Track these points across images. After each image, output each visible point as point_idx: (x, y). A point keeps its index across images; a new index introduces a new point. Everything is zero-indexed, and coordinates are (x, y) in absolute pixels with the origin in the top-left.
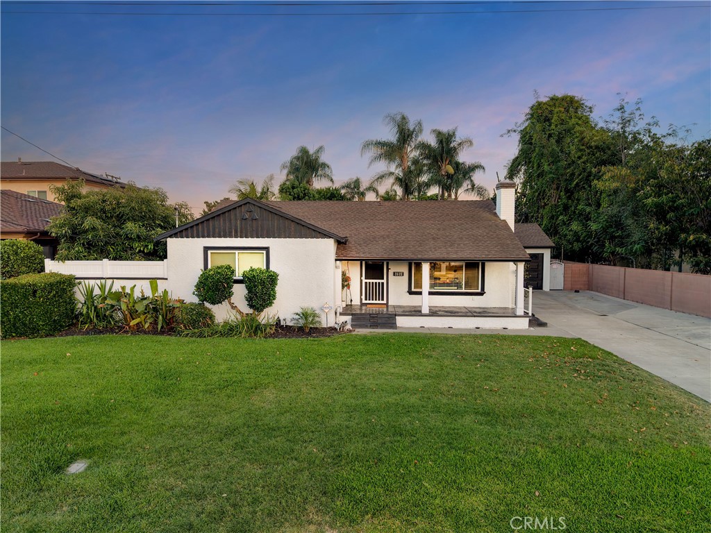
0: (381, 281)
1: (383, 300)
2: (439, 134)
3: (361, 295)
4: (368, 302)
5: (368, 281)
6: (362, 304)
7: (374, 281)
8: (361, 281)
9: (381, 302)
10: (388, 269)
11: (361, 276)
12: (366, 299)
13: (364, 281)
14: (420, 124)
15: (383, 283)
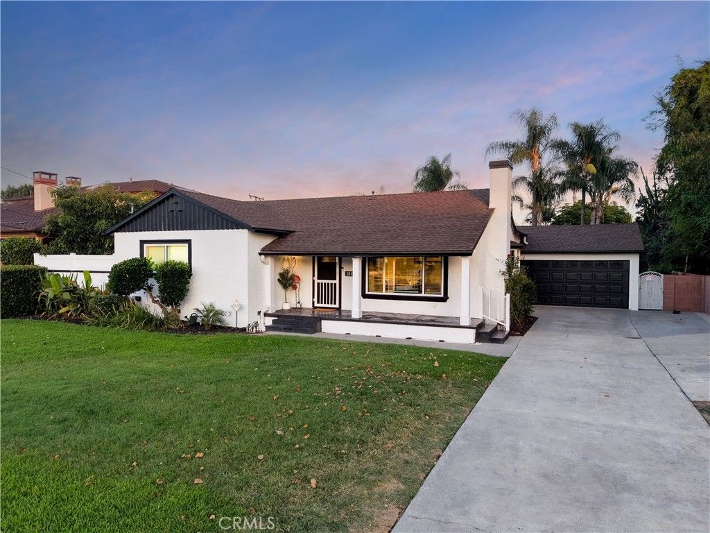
0: (333, 282)
1: (335, 303)
2: (576, 128)
3: (313, 297)
4: (320, 305)
5: (320, 281)
6: (314, 307)
7: (327, 281)
8: (314, 281)
9: (333, 306)
10: (341, 268)
11: (314, 276)
12: (318, 302)
13: (317, 281)
14: (554, 118)
15: (335, 284)
